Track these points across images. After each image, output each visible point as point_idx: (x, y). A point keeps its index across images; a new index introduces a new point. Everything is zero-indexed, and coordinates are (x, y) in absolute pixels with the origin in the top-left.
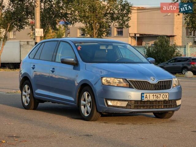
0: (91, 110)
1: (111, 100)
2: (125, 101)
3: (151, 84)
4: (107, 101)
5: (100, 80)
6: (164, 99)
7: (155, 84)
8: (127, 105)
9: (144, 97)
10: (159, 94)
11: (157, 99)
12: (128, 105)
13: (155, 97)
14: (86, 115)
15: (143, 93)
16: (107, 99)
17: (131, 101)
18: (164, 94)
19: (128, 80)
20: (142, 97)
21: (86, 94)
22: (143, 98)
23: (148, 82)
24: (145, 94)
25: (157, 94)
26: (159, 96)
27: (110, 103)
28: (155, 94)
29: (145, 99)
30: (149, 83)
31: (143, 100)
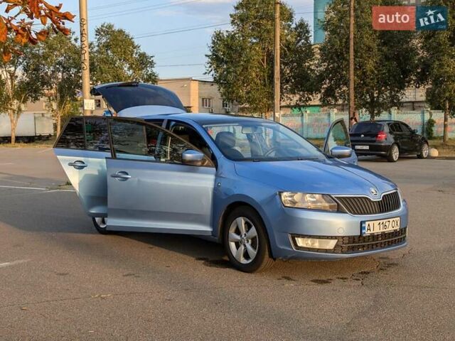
0: (256, 253)
1: (303, 236)
2: (332, 238)
3: (373, 202)
4: (296, 239)
5: (278, 197)
6: (395, 228)
7: (378, 202)
8: (335, 247)
9: (364, 228)
10: (387, 220)
11: (384, 230)
12: (337, 245)
13: (381, 226)
14: (243, 261)
15: (364, 222)
16: (294, 236)
17: (343, 237)
18: (394, 219)
19: (333, 196)
20: (362, 228)
21: (242, 221)
22: (363, 231)
23: (367, 198)
24: (367, 223)
25: (384, 221)
26: (387, 224)
27: (301, 242)
28: (381, 221)
29: (367, 233)
30: (370, 200)
31: (364, 235)
